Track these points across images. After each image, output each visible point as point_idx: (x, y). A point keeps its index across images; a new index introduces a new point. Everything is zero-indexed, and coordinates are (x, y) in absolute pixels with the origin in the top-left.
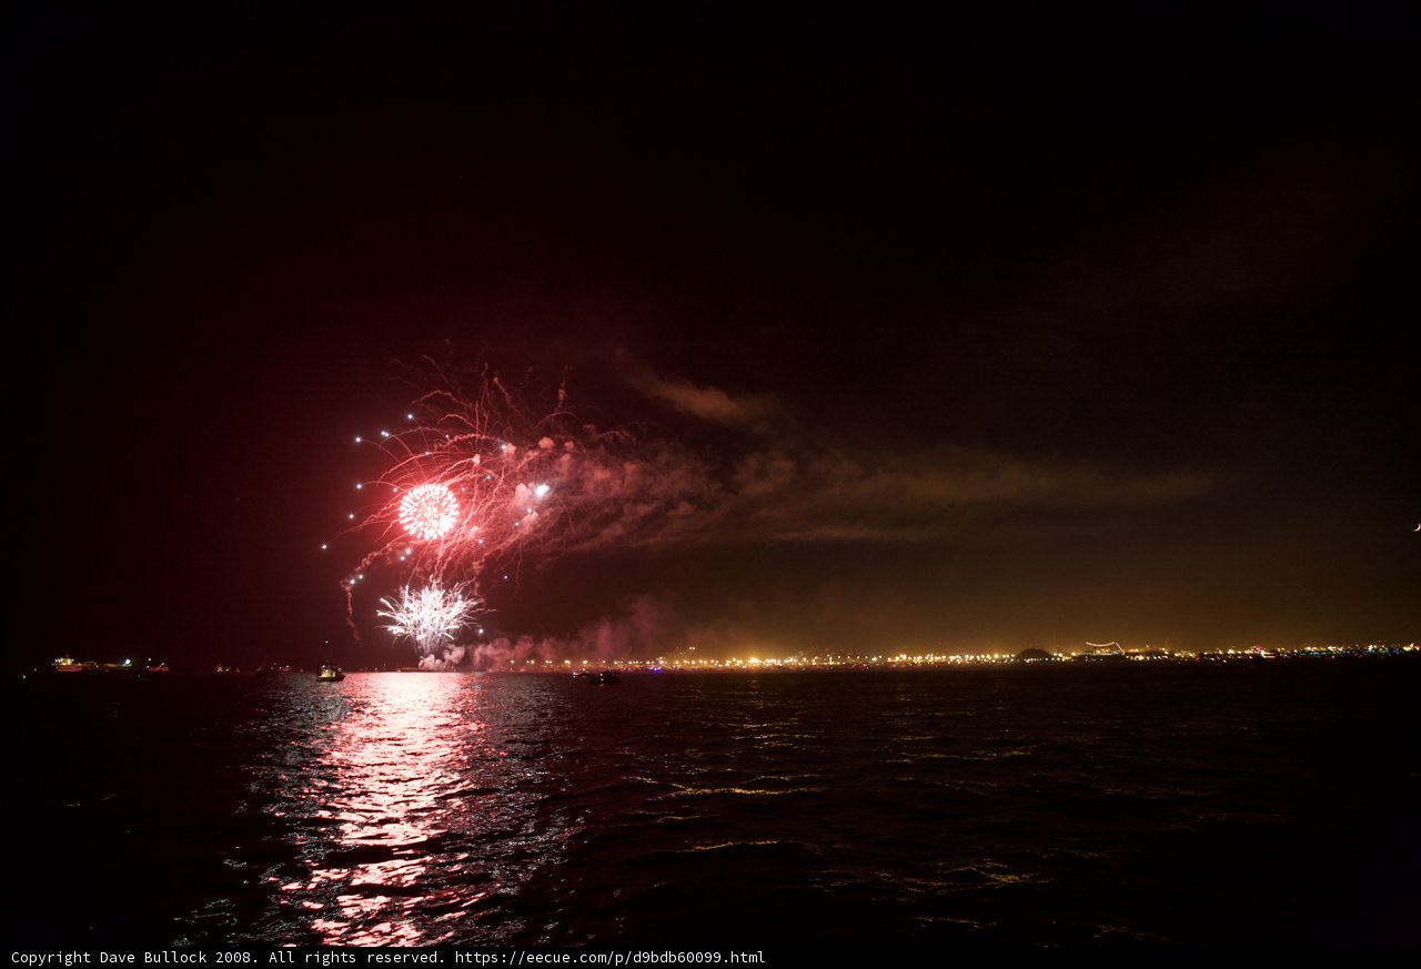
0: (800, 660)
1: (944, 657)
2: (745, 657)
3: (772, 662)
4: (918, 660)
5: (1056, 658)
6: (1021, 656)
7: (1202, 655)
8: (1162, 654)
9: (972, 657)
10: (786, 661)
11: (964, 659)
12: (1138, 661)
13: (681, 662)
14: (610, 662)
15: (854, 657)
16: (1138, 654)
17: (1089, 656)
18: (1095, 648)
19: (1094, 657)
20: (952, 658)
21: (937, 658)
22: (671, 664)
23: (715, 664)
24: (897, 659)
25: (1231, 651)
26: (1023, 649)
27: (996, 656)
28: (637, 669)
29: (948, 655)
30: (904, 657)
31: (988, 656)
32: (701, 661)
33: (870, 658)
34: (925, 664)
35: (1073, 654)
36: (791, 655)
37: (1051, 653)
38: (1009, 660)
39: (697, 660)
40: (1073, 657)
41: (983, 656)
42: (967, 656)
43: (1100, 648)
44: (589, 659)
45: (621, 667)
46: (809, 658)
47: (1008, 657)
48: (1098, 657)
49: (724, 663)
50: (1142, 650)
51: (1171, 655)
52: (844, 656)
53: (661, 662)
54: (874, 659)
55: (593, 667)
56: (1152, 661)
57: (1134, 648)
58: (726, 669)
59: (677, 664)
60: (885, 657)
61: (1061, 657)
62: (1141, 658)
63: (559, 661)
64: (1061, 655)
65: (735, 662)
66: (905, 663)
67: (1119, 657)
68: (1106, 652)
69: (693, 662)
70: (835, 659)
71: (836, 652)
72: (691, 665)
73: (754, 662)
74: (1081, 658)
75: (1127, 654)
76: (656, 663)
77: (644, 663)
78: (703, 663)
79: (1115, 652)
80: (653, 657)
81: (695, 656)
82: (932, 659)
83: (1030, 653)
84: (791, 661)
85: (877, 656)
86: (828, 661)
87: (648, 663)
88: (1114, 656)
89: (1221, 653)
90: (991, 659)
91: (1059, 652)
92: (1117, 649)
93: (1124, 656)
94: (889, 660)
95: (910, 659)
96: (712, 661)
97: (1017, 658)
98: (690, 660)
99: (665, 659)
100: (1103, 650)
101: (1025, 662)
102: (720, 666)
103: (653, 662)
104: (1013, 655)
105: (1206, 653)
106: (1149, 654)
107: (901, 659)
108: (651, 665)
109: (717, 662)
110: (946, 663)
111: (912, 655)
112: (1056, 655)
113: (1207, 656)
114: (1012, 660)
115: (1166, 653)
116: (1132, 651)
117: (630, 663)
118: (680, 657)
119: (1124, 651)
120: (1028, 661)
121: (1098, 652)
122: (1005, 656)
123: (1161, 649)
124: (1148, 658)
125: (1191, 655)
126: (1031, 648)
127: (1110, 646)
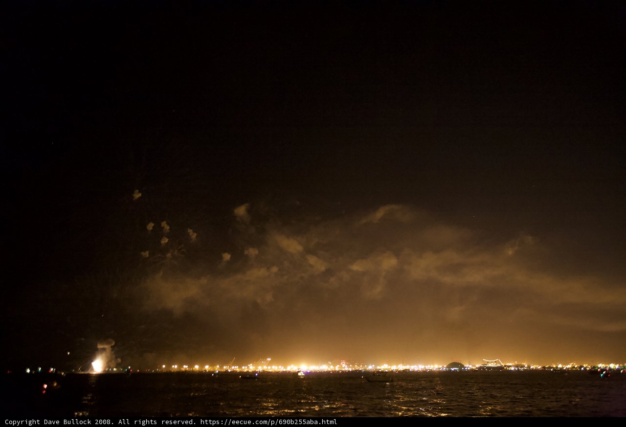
0: (329, 367)
3: (315, 368)
4: (394, 368)
5: (468, 367)
6: (450, 366)
7: (544, 367)
8: (523, 366)
9: (423, 366)
10: (321, 367)
11: (419, 368)
12: (511, 370)
13: (263, 367)
14: (221, 367)
15: (359, 365)
16: (509, 367)
18: (488, 362)
19: (487, 368)
20: (412, 367)
24: (382, 367)
25: (560, 366)
26: (451, 362)
27: (436, 366)
29: (410, 365)
33: (367, 367)
34: (397, 370)
35: (477, 366)
36: (324, 364)
37: (463, 364)
39: (271, 366)
40: (477, 368)
41: (429, 366)
42: (420, 365)
43: (490, 363)
44: (209, 367)
45: (228, 370)
46: (335, 366)
47: (442, 367)
48: (489, 368)
50: (513, 364)
51: (529, 367)
52: (353, 364)
53: (251, 367)
54: (370, 368)
55: (212, 369)
56: (518, 370)
57: (509, 363)
58: (286, 372)
59: (260, 368)
60: (376, 365)
62: (512, 369)
63: (191, 365)
64: (470, 366)
65: (292, 368)
66: (387, 369)
67: (501, 368)
68: (494, 365)
69: (269, 367)
70: (348, 365)
71: (350, 362)
72: (268, 369)
73: (303, 367)
74: (480, 368)
75: (505, 366)
76: (248, 367)
77: (241, 368)
78: (275, 368)
79: (499, 365)
80: (246, 365)
81: (270, 364)
82: (401, 367)
83: (455, 365)
84: (325, 367)
85: (372, 365)
86: (345, 368)
87: (243, 367)
88: (498, 367)
89: (554, 366)
90: (433, 368)
91: (470, 364)
92: (499, 363)
93: (503, 367)
94: (378, 368)
95: (389, 367)
96: (280, 367)
97: (447, 367)
98: (268, 366)
99: (253, 365)
100: (492, 363)
101: (451, 370)
102: (284, 370)
103: (246, 367)
104: (445, 366)
105: (547, 366)
106: (517, 366)
107: (384, 367)
108: (245, 369)
109: (283, 367)
110: (409, 370)
111: (390, 364)
112: (467, 366)
113: (547, 368)
114: (444, 369)
115: (526, 366)
116: (508, 364)
117: (233, 367)
118: (262, 365)
119: (503, 364)
120: (453, 369)
121: (490, 365)
122: (440, 366)
123: (523, 364)
124: (516, 369)
125: (539, 368)
126: (453, 361)
127: (495, 362)
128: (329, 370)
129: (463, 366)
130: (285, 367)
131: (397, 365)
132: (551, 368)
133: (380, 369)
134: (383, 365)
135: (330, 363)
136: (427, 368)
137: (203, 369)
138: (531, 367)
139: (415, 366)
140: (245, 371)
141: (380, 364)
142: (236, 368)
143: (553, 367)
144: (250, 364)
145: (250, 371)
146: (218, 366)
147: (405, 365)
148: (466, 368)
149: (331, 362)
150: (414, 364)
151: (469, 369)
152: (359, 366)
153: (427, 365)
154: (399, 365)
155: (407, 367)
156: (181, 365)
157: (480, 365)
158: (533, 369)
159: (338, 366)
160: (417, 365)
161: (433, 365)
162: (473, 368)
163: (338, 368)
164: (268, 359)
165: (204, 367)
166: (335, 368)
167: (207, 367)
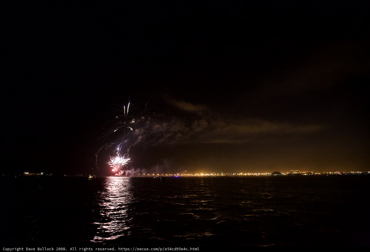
0: (214, 174)
1: (252, 174)
2: (200, 174)
3: (207, 175)
4: (245, 174)
5: (282, 174)
6: (273, 174)
7: (322, 174)
8: (311, 173)
9: (260, 174)
10: (210, 175)
11: (257, 174)
13: (183, 175)
14: (164, 174)
16: (305, 173)
17: (291, 174)
18: (293, 172)
20: (254, 174)
21: (251, 174)
22: (180, 175)
23: (192, 175)
24: (240, 174)
25: (330, 173)
26: (273, 172)
27: (266, 174)
28: (171, 176)
29: (253, 173)
30: (242, 174)
31: (264, 174)
32: (188, 174)
33: (233, 174)
34: (247, 176)
35: (287, 173)
37: (280, 172)
38: (270, 175)
40: (287, 174)
41: (263, 174)
42: (258, 174)
43: (294, 172)
45: (167, 176)
46: (217, 174)
47: (269, 174)
48: (294, 174)
49: (194, 175)
50: (306, 172)
51: (314, 174)
52: (226, 173)
53: (178, 175)
54: (234, 174)
55: (160, 176)
56: (308, 175)
58: (195, 176)
59: (182, 175)
60: (237, 174)
61: (284, 174)
62: (306, 174)
63: (151, 174)
64: (284, 173)
65: (197, 175)
66: (242, 175)
67: (300, 174)
68: (296, 173)
70: (223, 174)
71: (224, 172)
72: (186, 175)
73: (202, 175)
74: (289, 174)
75: (302, 173)
76: (177, 175)
77: (173, 175)
78: (189, 175)
80: (176, 173)
81: (187, 173)
82: (249, 174)
83: (276, 173)
84: (212, 174)
86: (221, 175)
88: (298, 174)
89: (327, 173)
92: (299, 172)
94: (238, 174)
98: (185, 174)
110: (253, 175)
111: (244, 173)
113: (324, 174)
125: (319, 174)
126: (275, 171)
127: (297, 171)
130: (194, 174)
131: (247, 173)
140: (175, 176)
149: (215, 172)
152: (228, 174)
156: (146, 174)
158: (317, 174)
164: (185, 171)
167: (158, 174)
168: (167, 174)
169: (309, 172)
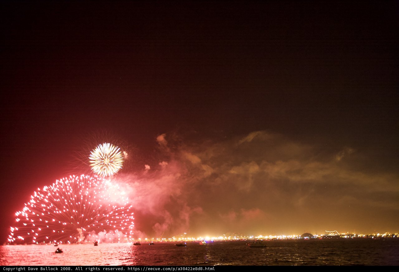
0: (224, 237)
2: (204, 237)
3: (214, 238)
4: (266, 237)
7: (367, 236)
8: (353, 235)
9: (285, 236)
10: (219, 238)
12: (344, 238)
14: (155, 239)
15: (243, 236)
16: (344, 235)
17: (328, 236)
18: (329, 233)
22: (177, 239)
25: (378, 235)
26: (304, 233)
29: (277, 235)
33: (249, 237)
34: (268, 239)
35: (322, 235)
36: (221, 236)
37: (312, 234)
40: (321, 237)
41: (289, 236)
44: (148, 239)
46: (227, 236)
48: (330, 236)
49: (196, 238)
50: (346, 234)
51: (357, 235)
52: (240, 236)
54: (251, 237)
55: (149, 241)
57: (344, 233)
59: (180, 239)
60: (254, 236)
62: (346, 237)
64: (317, 236)
65: (200, 239)
66: (262, 239)
67: (338, 236)
69: (186, 239)
70: (237, 237)
71: (238, 234)
73: (206, 238)
74: (324, 236)
75: (341, 235)
77: (168, 239)
79: (336, 235)
80: (171, 237)
81: (186, 236)
82: (271, 237)
84: (221, 238)
85: (252, 236)
86: (234, 238)
87: (169, 239)
89: (375, 235)
90: (293, 237)
91: (316, 234)
92: (337, 233)
93: (339, 236)
94: (256, 237)
95: (263, 237)
96: (192, 238)
97: (301, 236)
98: (184, 238)
99: (175, 238)
100: (332, 234)
101: (304, 238)
102: (195, 240)
103: (171, 239)
104: (300, 236)
105: (369, 235)
106: (349, 235)
107: (260, 237)
108: (170, 240)
109: (194, 238)
110: (276, 239)
111: (263, 235)
112: (315, 235)
113: (370, 236)
114: (300, 237)
115: (355, 235)
116: (342, 234)
117: (163, 239)
118: (181, 237)
119: (339, 234)
120: (305, 238)
121: (330, 235)
122: (297, 236)
123: (352, 233)
124: (348, 237)
125: (364, 236)
126: (306, 233)
127: (334, 232)
128: (224, 239)
129: (312, 236)
131: (268, 236)
132: (372, 236)
133: (257, 239)
134: (259, 236)
135: (224, 235)
136: (288, 237)
137: (144, 240)
138: (359, 236)
139: (280, 236)
140: (170, 241)
141: (257, 235)
142: (164, 240)
143: (373, 236)
144: (173, 237)
145: (173, 241)
146: (153, 239)
147: (273, 236)
148: (314, 237)
150: (279, 235)
151: (316, 237)
153: (288, 235)
154: (270, 236)
155: (275, 237)
157: (323, 235)
158: (360, 237)
159: (230, 237)
160: (282, 236)
161: (292, 235)
162: (319, 237)
163: (230, 238)
164: (185, 233)
165: (144, 239)
166: (228, 238)
167: (146, 239)
168: (158, 237)
169: (351, 234)
